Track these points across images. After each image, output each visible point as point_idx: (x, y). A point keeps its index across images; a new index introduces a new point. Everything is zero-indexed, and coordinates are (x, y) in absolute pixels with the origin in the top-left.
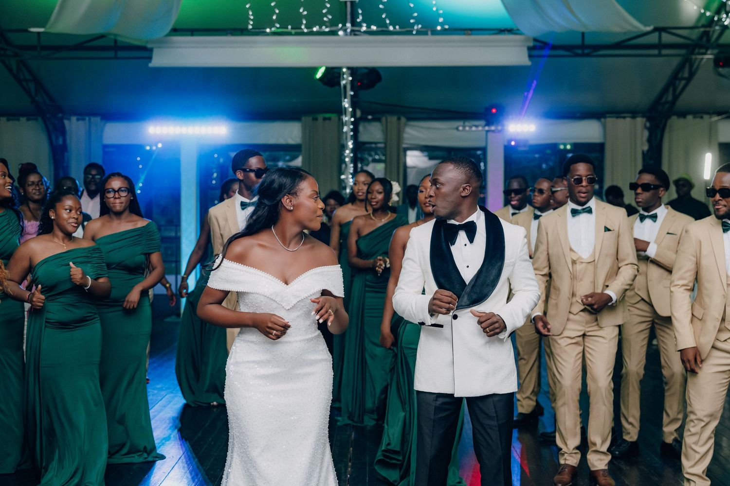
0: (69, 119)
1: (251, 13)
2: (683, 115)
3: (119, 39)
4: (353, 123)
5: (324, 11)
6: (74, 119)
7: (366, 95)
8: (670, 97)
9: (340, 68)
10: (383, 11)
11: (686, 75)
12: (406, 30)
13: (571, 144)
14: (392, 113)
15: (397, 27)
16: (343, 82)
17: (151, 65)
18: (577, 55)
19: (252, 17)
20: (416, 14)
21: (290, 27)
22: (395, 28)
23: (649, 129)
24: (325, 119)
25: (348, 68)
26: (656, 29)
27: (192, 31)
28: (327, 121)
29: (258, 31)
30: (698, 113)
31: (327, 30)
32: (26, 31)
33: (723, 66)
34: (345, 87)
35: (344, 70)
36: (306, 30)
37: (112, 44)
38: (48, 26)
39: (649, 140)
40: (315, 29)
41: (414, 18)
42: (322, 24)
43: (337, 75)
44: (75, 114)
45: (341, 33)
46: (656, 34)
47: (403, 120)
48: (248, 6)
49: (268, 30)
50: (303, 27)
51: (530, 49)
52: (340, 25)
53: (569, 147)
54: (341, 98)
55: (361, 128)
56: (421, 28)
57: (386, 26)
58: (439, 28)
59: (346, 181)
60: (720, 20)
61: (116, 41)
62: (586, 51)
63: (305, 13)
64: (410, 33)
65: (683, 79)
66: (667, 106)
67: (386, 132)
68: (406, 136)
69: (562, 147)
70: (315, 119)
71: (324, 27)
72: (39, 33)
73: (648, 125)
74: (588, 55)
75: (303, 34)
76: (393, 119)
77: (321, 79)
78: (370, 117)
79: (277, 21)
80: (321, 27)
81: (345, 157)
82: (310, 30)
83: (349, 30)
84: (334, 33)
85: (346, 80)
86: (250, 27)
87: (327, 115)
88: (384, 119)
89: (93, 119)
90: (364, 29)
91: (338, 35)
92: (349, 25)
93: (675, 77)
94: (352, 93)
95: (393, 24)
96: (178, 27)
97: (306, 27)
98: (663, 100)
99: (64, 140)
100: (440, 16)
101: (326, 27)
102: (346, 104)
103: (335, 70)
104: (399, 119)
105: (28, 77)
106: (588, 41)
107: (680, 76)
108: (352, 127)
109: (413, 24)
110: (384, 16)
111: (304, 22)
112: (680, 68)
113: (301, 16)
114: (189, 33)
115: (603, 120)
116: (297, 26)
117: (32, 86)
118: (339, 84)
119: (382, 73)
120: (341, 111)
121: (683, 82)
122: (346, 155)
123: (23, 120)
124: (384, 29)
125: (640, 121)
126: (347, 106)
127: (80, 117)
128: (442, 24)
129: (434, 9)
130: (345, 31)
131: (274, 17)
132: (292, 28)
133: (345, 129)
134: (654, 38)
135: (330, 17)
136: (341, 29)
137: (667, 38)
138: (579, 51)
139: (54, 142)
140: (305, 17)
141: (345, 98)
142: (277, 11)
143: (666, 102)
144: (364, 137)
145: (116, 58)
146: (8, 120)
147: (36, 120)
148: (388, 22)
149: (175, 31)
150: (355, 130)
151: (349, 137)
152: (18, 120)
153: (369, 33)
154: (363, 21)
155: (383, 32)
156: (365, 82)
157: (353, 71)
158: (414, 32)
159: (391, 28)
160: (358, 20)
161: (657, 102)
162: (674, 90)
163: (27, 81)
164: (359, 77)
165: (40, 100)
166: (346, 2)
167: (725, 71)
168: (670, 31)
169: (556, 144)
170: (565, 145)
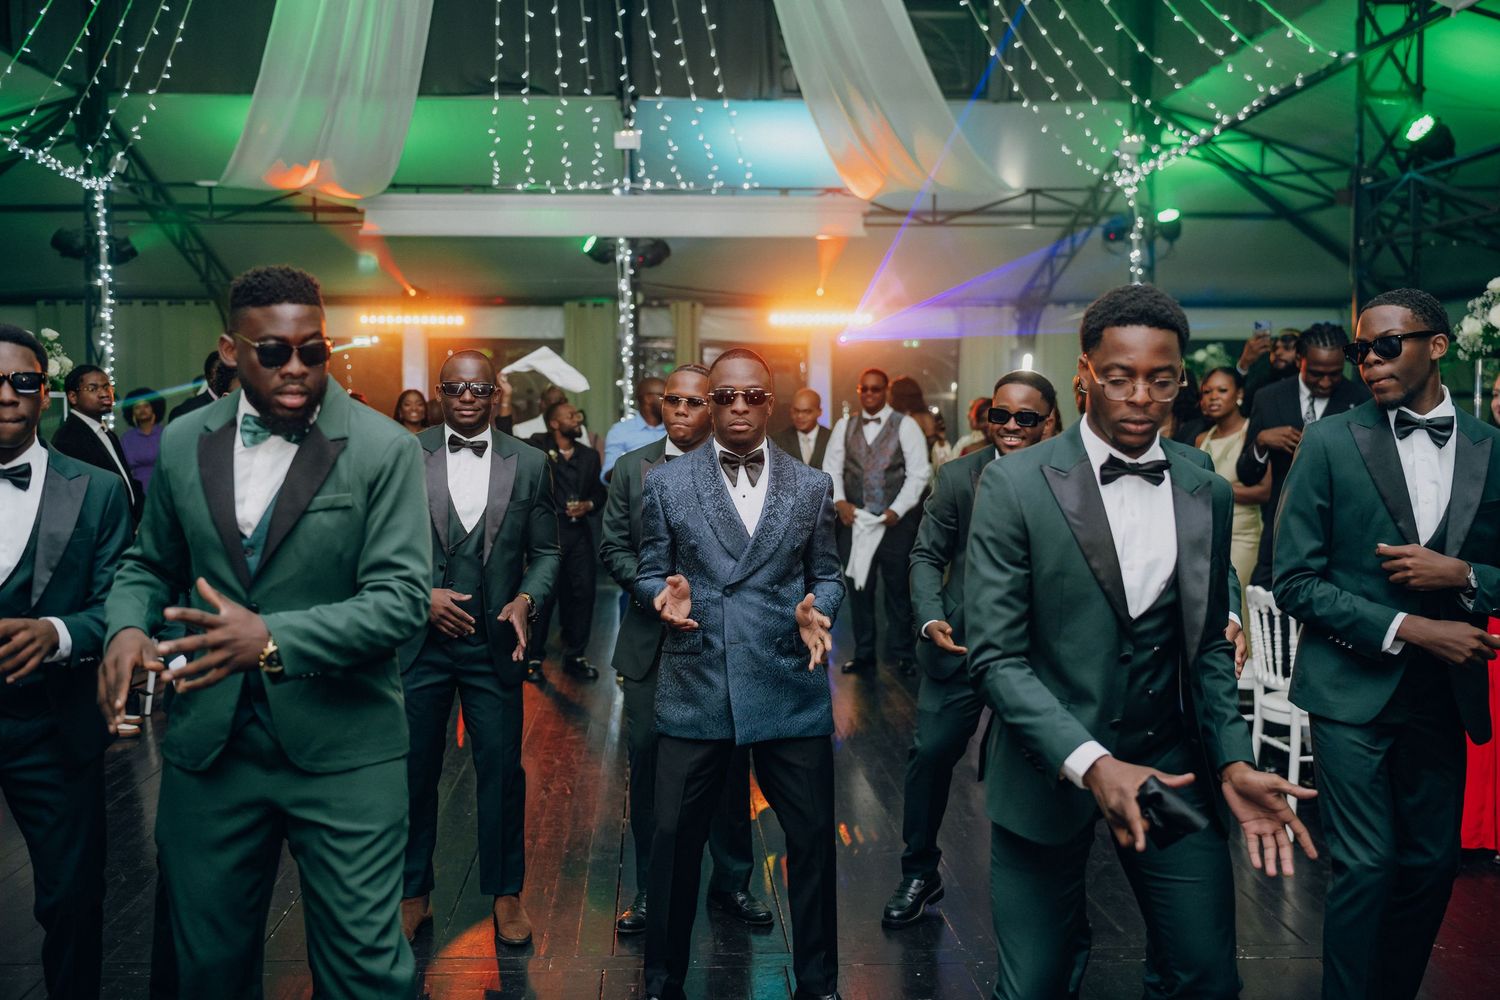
1: (496, 164)
3: (318, 196)
4: (634, 312)
5: (595, 162)
7: (650, 275)
8: (1045, 279)
9: (615, 239)
10: (672, 163)
11: (1066, 248)
12: (703, 189)
13: (918, 342)
14: (684, 298)
15: (691, 184)
16: (619, 258)
17: (362, 232)
18: (926, 224)
19: (498, 170)
20: (715, 168)
21: (548, 183)
22: (688, 186)
24: (595, 305)
25: (626, 239)
26: (1029, 191)
27: (418, 188)
28: (598, 308)
29: (506, 188)
31: (598, 187)
32: (193, 185)
33: (1112, 240)
34: (622, 264)
35: (621, 241)
36: (570, 188)
37: (309, 203)
38: (222, 180)
40: (582, 186)
41: (712, 172)
42: (591, 179)
43: (612, 248)
45: (616, 191)
46: (1030, 197)
47: (699, 307)
48: (492, 154)
49: (519, 187)
50: (566, 183)
51: (866, 215)
52: (616, 181)
53: (915, 344)
54: (616, 277)
55: (643, 317)
56: (722, 187)
57: (677, 182)
58: (746, 186)
59: (623, 388)
60: (1111, 179)
61: (314, 199)
62: (939, 219)
63: (569, 164)
64: (707, 191)
65: (1064, 256)
66: (1041, 292)
67: (676, 324)
68: (702, 327)
69: (906, 344)
70: (582, 305)
71: (594, 184)
72: (210, 189)
73: (1018, 316)
74: (941, 223)
75: (566, 192)
76: (685, 306)
77: (591, 253)
78: (655, 303)
79: (532, 174)
80: (589, 184)
81: (621, 357)
82: (575, 188)
83: (627, 188)
84: (607, 191)
85: (625, 256)
86: (496, 182)
87: (599, 301)
88: (673, 306)
90: (647, 185)
91: (613, 194)
92: (627, 181)
93: (1052, 255)
94: (632, 272)
95: (686, 179)
96: (399, 181)
97: (571, 182)
98: (1038, 283)
100: (747, 170)
101: (597, 183)
102: (624, 285)
103: (609, 241)
104: (693, 306)
105: (196, 246)
106: (941, 205)
107: (1059, 251)
108: (631, 316)
109: (713, 180)
110: (673, 170)
111: (568, 176)
112: (1060, 241)
113: (564, 169)
114: (414, 190)
115: (959, 309)
116: (558, 182)
117: (201, 259)
118: (615, 261)
119: (672, 247)
120: (616, 297)
121: (1062, 261)
122: (623, 353)
123: (190, 303)
124: (674, 187)
125: (1007, 310)
126: (624, 288)
128: (749, 181)
129: (740, 161)
130: (622, 188)
131: (528, 170)
132: (552, 185)
133: (622, 319)
134: (1024, 203)
135: (602, 170)
136: (617, 186)
137: (1042, 203)
138: (930, 219)
140: (569, 170)
141: (622, 277)
142: (531, 162)
143: (1042, 286)
144: (645, 331)
145: (315, 222)
146: (170, 304)
147: (208, 303)
148: (679, 177)
149: (395, 187)
150: (636, 321)
151: (627, 331)
152: (183, 304)
153: (654, 192)
154: (647, 175)
155: (673, 190)
156: (649, 256)
157: (633, 242)
158: (714, 192)
159: (683, 186)
160: (640, 175)
161: (1030, 286)
162: (1052, 271)
163: (195, 252)
164: (641, 251)
165: (213, 277)
166: (623, 151)
167: (1117, 246)
168: (1047, 193)
169: (900, 341)
170: (910, 342)
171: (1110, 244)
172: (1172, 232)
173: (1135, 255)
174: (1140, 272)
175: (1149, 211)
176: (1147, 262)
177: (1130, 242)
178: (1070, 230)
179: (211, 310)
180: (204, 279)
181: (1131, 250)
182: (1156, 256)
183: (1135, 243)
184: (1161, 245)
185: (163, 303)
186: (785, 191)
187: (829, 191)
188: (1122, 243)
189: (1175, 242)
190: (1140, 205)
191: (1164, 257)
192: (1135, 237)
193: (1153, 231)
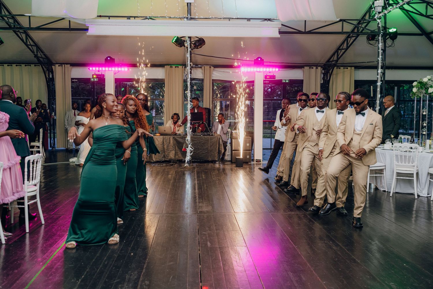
0: (55, 66)
2: (339, 67)
6: (57, 65)
8: (335, 58)
9: (185, 37)
11: (345, 46)
13: (288, 80)
14: (207, 65)
16: (186, 45)
18: (302, 33)
23: (323, 74)
24: (176, 67)
25: (189, 37)
26: (341, 20)
27: (109, 17)
30: (346, 66)
32: (24, 15)
34: (187, 48)
35: (187, 38)
37: (68, 23)
39: (323, 78)
43: (183, 41)
45: (185, 19)
46: (341, 23)
47: (212, 68)
53: (287, 81)
65: (344, 49)
67: (204, 74)
68: (213, 75)
69: (284, 81)
70: (171, 67)
72: (29, 17)
73: (323, 71)
76: (207, 67)
77: (175, 43)
78: (197, 67)
83: (189, 18)
84: (181, 19)
85: (187, 44)
88: (203, 68)
93: (339, 49)
94: (190, 50)
98: (332, 60)
99: (53, 76)
103: (182, 38)
104: (210, 67)
105: (32, 43)
107: (341, 48)
112: (343, 43)
115: (303, 69)
117: (35, 48)
118: (184, 45)
119: (206, 40)
123: (33, 66)
125: (319, 68)
126: (188, 56)
127: (60, 65)
136: (185, 17)
137: (346, 25)
138: (304, 31)
139: (47, 77)
141: (187, 52)
143: (333, 61)
144: (192, 76)
146: (26, 66)
147: (38, 66)
149: (99, 16)
150: (191, 73)
152: (30, 66)
156: (197, 44)
157: (191, 39)
158: (222, 19)
161: (328, 61)
162: (338, 55)
163: (31, 46)
164: (193, 43)
165: (39, 55)
166: (187, 3)
167: (371, 42)
169: (282, 80)
170: (285, 80)
171: (369, 41)
172: (394, 36)
173: (381, 45)
174: (381, 51)
175: (385, 28)
176: (383, 48)
177: (378, 41)
178: (346, 39)
179: (39, 68)
180: (36, 56)
181: (379, 44)
182: (387, 45)
183: (380, 40)
184: (389, 42)
185: (23, 65)
186: (249, 20)
187: (266, 20)
188: (374, 41)
189: (394, 40)
190: (382, 26)
191: (390, 46)
192: (380, 38)
193: (386, 36)
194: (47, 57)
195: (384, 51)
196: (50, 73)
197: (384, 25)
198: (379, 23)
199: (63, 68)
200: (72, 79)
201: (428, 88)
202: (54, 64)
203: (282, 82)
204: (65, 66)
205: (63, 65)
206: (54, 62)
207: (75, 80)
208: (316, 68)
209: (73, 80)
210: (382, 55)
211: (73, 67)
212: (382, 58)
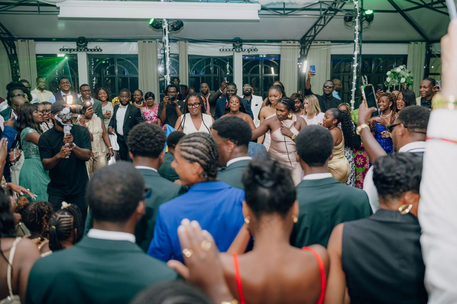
0: (17, 41)
2: (316, 42)
6: (19, 41)
8: (313, 34)
9: (162, 19)
11: (322, 23)
13: (266, 55)
14: (181, 40)
16: (164, 27)
17: (59, 16)
18: (281, 14)
23: (301, 48)
24: (149, 42)
25: (166, 19)
26: (319, 2)
28: (150, 43)
30: (323, 41)
33: (347, 21)
34: (165, 30)
35: (164, 20)
37: (36, 3)
39: (301, 53)
43: (161, 23)
44: (19, 38)
46: (319, 4)
47: (188, 43)
51: (259, 11)
54: (163, 35)
62: (286, 12)
64: (198, 1)
65: (321, 25)
66: (311, 38)
67: (179, 49)
68: (188, 50)
70: (145, 42)
73: (301, 46)
74: (286, 14)
76: (183, 43)
77: (152, 25)
87: (150, 41)
88: (178, 42)
89: (29, 40)
91: (161, 1)
93: (316, 24)
94: (169, 32)
98: (309, 35)
99: (15, 52)
103: (160, 20)
104: (186, 42)
106: (287, 6)
107: (318, 24)
108: (169, 50)
115: (280, 43)
118: (162, 28)
119: (184, 23)
121: (320, 27)
125: (297, 43)
126: (166, 39)
127: (22, 40)
133: (166, 51)
134: (317, 6)
137: (323, 6)
138: (282, 12)
139: (10, 53)
141: (165, 35)
143: (310, 36)
145: (38, 11)
151: (168, 56)
156: (175, 27)
157: (168, 20)
158: (200, 1)
161: (305, 36)
162: (315, 31)
164: (171, 24)
167: (349, 24)
168: (324, 2)
169: (259, 55)
170: (263, 55)
171: (347, 23)
172: (370, 18)
173: (357, 27)
174: (358, 33)
175: (362, 10)
176: (360, 30)
177: (355, 22)
178: (323, 16)
181: (355, 25)
182: (363, 27)
183: (357, 22)
184: (365, 24)
186: (227, 1)
187: (245, 1)
188: (352, 23)
189: (371, 22)
190: (359, 8)
191: (366, 28)
192: (357, 20)
193: (363, 18)
194: (8, 33)
195: (360, 32)
196: (13, 49)
197: (360, 7)
198: (356, 5)
199: (26, 43)
200: (37, 55)
201: (401, 78)
202: (16, 39)
203: (260, 57)
204: (28, 41)
205: (27, 40)
206: (16, 37)
207: (40, 57)
208: (294, 42)
209: (38, 57)
210: (358, 37)
211: (38, 42)
212: (358, 40)
